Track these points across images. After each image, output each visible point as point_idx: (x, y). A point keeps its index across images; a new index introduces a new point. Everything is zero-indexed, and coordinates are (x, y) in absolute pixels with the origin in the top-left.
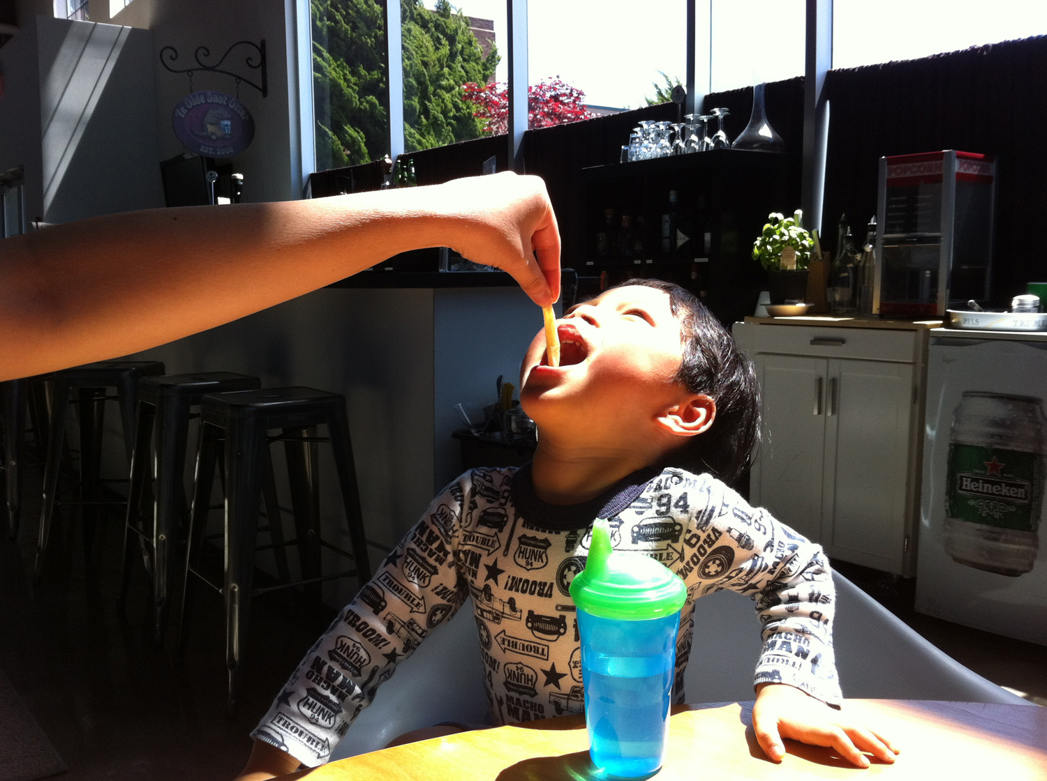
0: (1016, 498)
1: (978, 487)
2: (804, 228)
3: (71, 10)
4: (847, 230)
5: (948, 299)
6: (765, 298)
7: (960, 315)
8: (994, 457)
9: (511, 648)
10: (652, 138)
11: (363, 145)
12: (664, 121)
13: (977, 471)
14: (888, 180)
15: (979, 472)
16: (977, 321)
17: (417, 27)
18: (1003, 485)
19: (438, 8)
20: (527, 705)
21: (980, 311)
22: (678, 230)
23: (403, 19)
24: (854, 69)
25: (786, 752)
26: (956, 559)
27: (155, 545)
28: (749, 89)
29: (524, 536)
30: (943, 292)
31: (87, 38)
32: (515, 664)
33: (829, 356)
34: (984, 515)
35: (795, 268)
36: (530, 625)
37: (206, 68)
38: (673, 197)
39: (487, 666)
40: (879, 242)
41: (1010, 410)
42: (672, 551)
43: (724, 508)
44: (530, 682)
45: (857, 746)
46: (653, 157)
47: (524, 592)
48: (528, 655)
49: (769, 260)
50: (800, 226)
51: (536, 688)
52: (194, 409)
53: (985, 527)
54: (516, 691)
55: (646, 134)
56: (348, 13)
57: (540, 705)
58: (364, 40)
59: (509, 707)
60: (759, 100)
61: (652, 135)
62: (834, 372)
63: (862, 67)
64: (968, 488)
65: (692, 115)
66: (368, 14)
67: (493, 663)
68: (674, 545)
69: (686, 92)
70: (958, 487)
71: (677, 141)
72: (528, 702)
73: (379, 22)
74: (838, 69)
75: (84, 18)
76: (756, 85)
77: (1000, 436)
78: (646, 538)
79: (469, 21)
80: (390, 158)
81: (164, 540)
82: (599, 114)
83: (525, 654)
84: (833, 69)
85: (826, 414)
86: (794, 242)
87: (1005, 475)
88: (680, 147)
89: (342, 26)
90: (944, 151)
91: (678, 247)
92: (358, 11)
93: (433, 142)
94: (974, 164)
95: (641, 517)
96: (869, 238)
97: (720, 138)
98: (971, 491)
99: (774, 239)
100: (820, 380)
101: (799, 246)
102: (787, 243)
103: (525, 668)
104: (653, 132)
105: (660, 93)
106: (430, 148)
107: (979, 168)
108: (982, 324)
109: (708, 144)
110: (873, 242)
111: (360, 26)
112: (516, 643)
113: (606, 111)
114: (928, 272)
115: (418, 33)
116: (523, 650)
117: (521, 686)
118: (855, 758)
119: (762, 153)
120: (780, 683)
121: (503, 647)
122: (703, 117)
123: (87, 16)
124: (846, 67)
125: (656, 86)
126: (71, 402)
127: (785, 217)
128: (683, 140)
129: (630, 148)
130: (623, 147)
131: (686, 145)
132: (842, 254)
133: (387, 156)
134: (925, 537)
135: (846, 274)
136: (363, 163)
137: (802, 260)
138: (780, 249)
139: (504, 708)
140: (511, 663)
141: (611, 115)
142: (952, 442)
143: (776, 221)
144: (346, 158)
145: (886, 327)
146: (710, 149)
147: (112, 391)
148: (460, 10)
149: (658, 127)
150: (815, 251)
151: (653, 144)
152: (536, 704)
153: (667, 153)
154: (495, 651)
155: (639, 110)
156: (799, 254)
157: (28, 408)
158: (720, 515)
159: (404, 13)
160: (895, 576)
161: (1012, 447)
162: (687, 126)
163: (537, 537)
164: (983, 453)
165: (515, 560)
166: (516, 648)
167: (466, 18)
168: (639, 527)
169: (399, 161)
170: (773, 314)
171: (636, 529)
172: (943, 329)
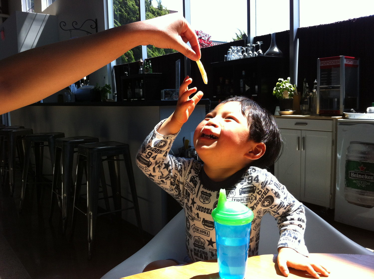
0: (370, 180)
1: (356, 176)
2: (291, 84)
3: (28, 9)
4: (306, 84)
5: (344, 108)
6: (278, 109)
7: (348, 114)
8: (362, 165)
9: (196, 231)
10: (235, 52)
11: (132, 55)
12: (240, 46)
13: (356, 170)
14: (321, 67)
15: (357, 170)
16: (354, 116)
17: (151, 14)
18: (366, 175)
19: (158, 7)
20: (201, 252)
21: (355, 113)
22: (246, 85)
23: (146, 11)
24: (307, 27)
25: (290, 273)
26: (349, 202)
27: (62, 198)
28: (270, 35)
29: (203, 191)
30: (342, 106)
31: (34, 19)
32: (197, 237)
33: (302, 129)
34: (359, 186)
35: (288, 98)
36: (203, 223)
37: (76, 29)
38: (243, 73)
39: (188, 237)
40: (318, 89)
41: (367, 148)
42: (253, 196)
43: (271, 182)
44: (202, 244)
45: (315, 270)
46: (236, 59)
47: (202, 211)
48: (202, 234)
49: (279, 95)
50: (290, 83)
51: (205, 246)
52: (75, 149)
53: (359, 190)
54: (197, 247)
55: (233, 51)
56: (126, 9)
57: (206, 253)
58: (132, 18)
59: (195, 253)
60: (273, 39)
61: (236, 51)
62: (304, 135)
63: (310, 26)
64: (353, 176)
65: (250, 44)
66: (133, 9)
67: (190, 236)
68: (253, 194)
69: (247, 36)
70: (349, 176)
71: (245, 53)
72: (202, 251)
73: (137, 12)
74: (301, 27)
75: (32, 12)
76: (272, 33)
77: (364, 158)
78: (244, 193)
79: (169, 12)
80: (142, 60)
81: (66, 196)
82: (216, 44)
83: (201, 234)
84: (300, 28)
85: (301, 149)
86: (287, 89)
87: (366, 171)
88: (246, 55)
89: (124, 14)
90: (340, 56)
91: (246, 91)
92: (130, 8)
93: (157, 54)
94: (351, 61)
95: (243, 185)
96: (314, 87)
97: (260, 52)
98: (354, 177)
99: (280, 88)
100: (299, 138)
101: (289, 90)
102: (285, 89)
103: (201, 239)
104: (236, 50)
105: (238, 36)
106: (156, 56)
107: (353, 62)
108: (356, 117)
109: (255, 54)
110: (316, 88)
111: (130, 13)
112: (198, 229)
113: (219, 43)
114: (336, 99)
115: (151, 16)
116: (201, 232)
117: (199, 245)
118: (315, 275)
119: (275, 57)
120: (287, 247)
121: (194, 230)
122: (253, 45)
123: (33, 11)
124: (304, 27)
125: (236, 34)
126: (32, 147)
127: (284, 80)
128: (247, 53)
129: (228, 56)
130: (225, 56)
131: (248, 55)
132: (305, 93)
133: (141, 59)
134: (337, 194)
135: (307, 100)
136: (133, 62)
137: (291, 95)
138: (283, 91)
139: (193, 253)
140: (196, 237)
141: (221, 44)
142: (347, 160)
143: (281, 81)
144: (126, 60)
145: (323, 119)
146: (256, 56)
147: (46, 143)
148: (166, 8)
149: (238, 48)
150: (295, 92)
151: (236, 54)
152: (204, 252)
153: (241, 58)
154: (191, 231)
155: (230, 42)
156: (289, 93)
157: (16, 150)
158: (269, 184)
159: (146, 9)
160: (327, 208)
161: (369, 161)
162: (248, 48)
163: (207, 192)
164: (358, 164)
165: (200, 199)
166: (198, 231)
167: (168, 10)
168: (242, 189)
169: (145, 61)
170: (281, 114)
171: (241, 190)
172: (342, 119)
